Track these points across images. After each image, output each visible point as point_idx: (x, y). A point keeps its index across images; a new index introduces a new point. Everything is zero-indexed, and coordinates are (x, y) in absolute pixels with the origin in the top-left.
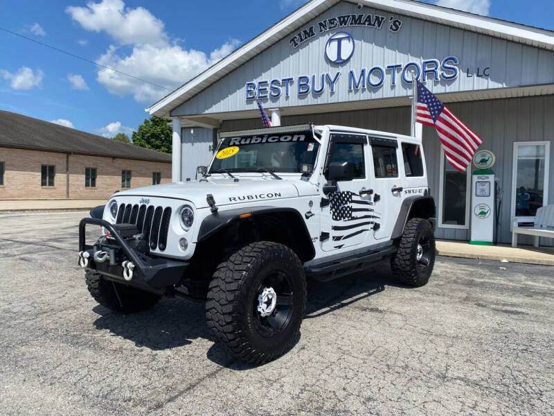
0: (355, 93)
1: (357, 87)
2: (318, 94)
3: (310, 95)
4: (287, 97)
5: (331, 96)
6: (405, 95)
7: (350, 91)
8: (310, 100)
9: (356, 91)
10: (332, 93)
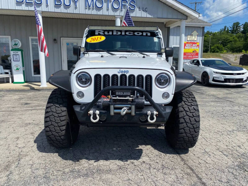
0: (89, 10)
1: (90, 7)
2: (67, 7)
3: (62, 7)
4: (47, 6)
5: (75, 9)
6: (113, 15)
7: (86, 8)
8: (62, 10)
9: (89, 9)
10: (76, 8)
